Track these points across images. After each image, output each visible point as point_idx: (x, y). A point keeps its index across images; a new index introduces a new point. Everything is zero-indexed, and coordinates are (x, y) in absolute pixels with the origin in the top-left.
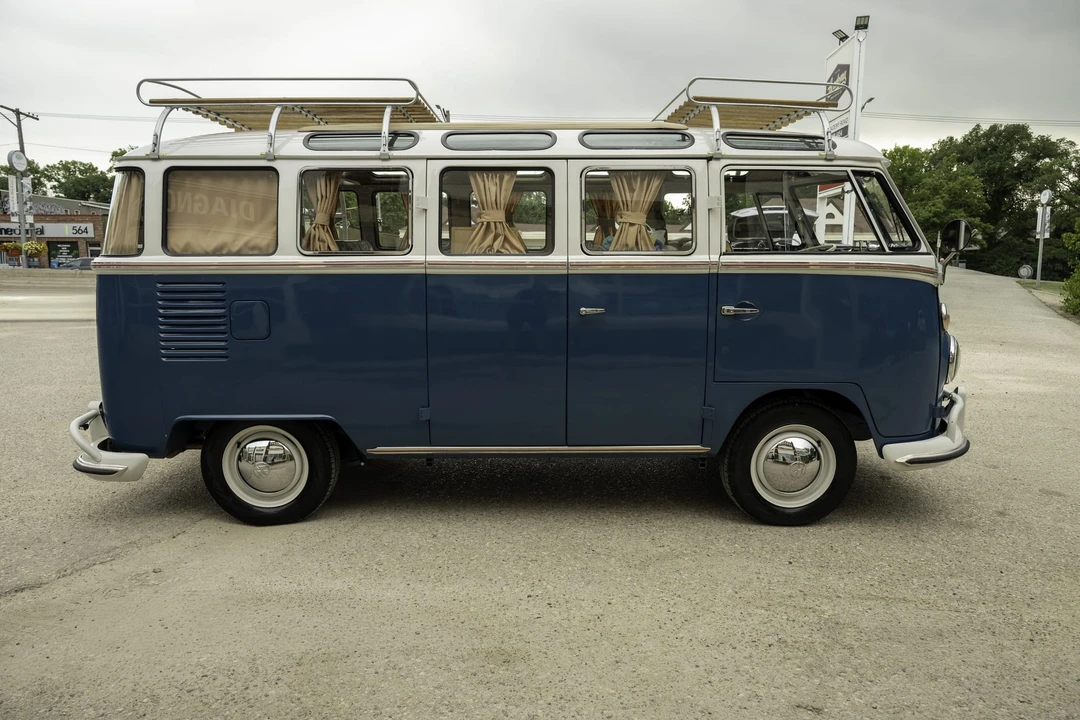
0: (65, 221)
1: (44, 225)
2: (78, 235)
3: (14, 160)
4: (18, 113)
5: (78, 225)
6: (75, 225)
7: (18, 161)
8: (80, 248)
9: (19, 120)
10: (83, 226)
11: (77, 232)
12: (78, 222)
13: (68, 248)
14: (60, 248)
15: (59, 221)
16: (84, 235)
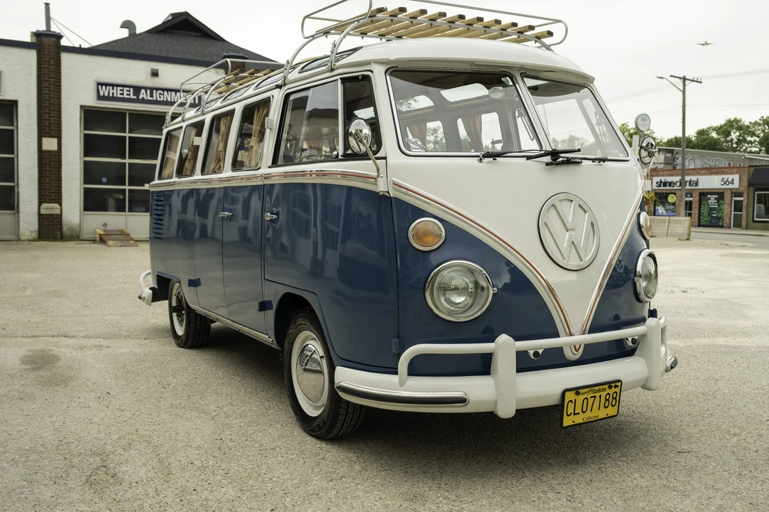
0: (716, 174)
1: (700, 177)
2: (725, 186)
3: (640, 122)
4: (684, 79)
5: (726, 177)
6: (723, 176)
7: (642, 122)
8: (726, 199)
9: (684, 85)
10: (730, 177)
11: (725, 183)
12: (726, 173)
13: (716, 199)
14: (709, 199)
15: (711, 174)
16: (731, 186)
